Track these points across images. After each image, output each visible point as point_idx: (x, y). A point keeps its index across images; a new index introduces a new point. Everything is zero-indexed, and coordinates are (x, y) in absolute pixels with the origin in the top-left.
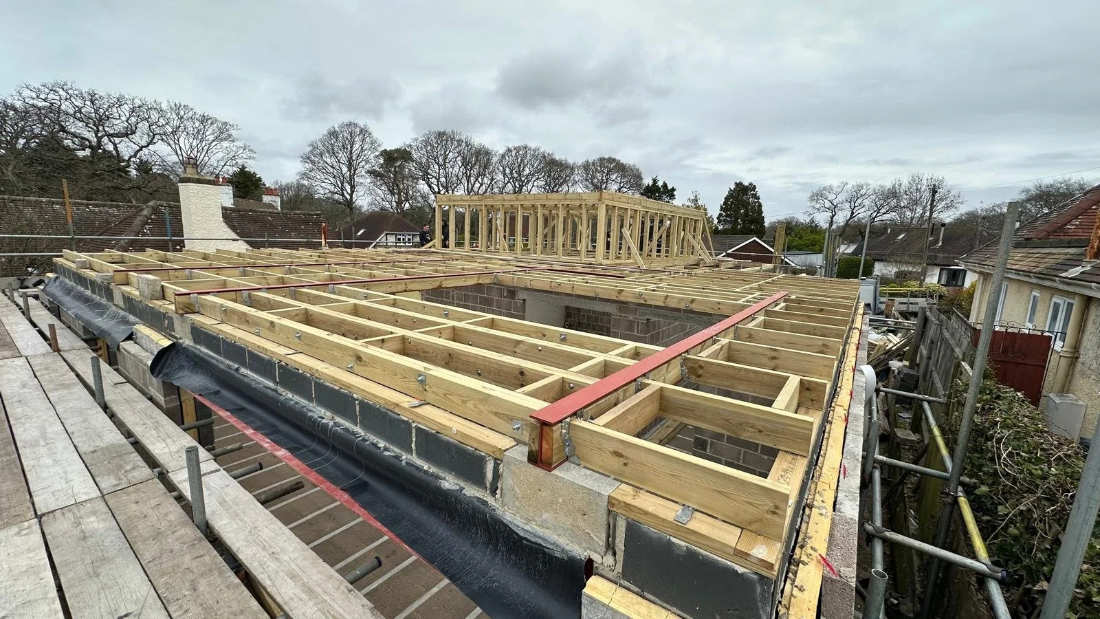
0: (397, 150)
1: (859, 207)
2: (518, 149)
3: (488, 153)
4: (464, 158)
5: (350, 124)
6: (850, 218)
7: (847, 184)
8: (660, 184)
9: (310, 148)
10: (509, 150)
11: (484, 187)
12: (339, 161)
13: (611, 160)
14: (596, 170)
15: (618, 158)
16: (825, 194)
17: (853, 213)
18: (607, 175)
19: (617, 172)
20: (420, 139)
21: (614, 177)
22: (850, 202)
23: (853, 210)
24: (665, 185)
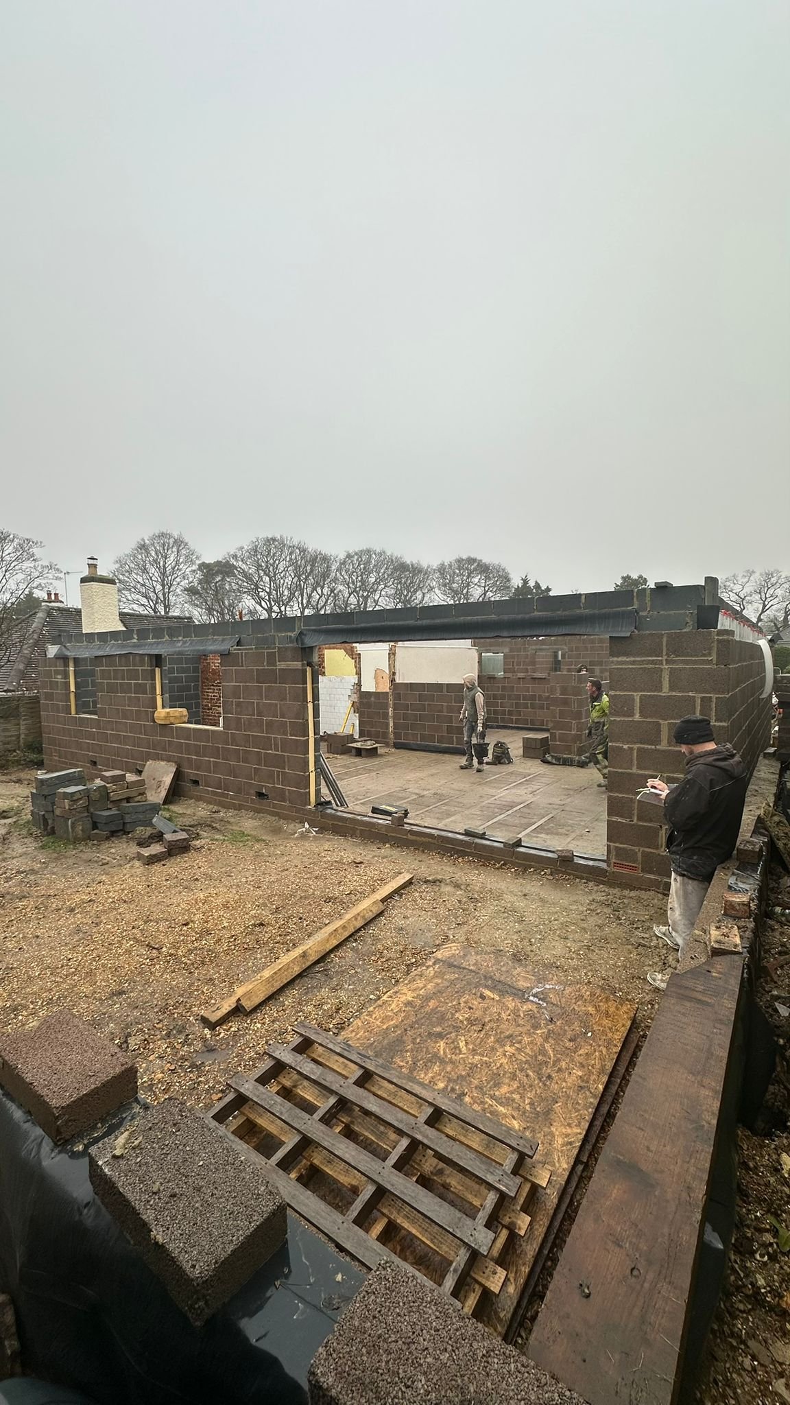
0: (218, 563)
1: (771, 598)
2: (359, 554)
3: (325, 559)
4: (297, 567)
5: (163, 535)
6: (763, 612)
7: (753, 572)
8: (532, 584)
9: (117, 566)
10: (349, 556)
11: (323, 599)
12: (151, 578)
13: (471, 561)
14: (454, 573)
15: (479, 558)
16: (729, 586)
17: (764, 606)
18: (468, 578)
19: (480, 573)
20: (246, 547)
21: (476, 580)
22: (760, 593)
23: (764, 602)
24: (537, 586)
